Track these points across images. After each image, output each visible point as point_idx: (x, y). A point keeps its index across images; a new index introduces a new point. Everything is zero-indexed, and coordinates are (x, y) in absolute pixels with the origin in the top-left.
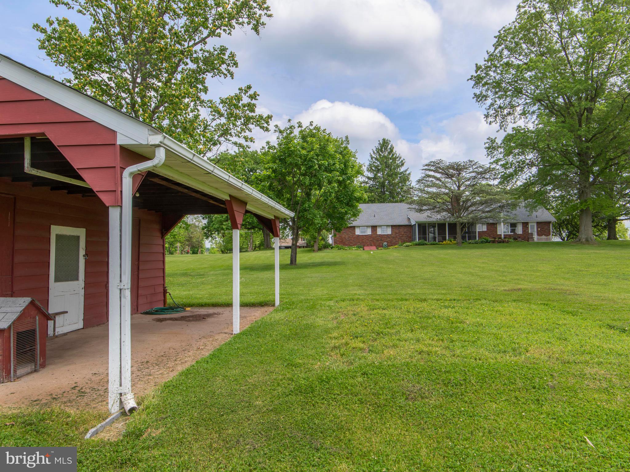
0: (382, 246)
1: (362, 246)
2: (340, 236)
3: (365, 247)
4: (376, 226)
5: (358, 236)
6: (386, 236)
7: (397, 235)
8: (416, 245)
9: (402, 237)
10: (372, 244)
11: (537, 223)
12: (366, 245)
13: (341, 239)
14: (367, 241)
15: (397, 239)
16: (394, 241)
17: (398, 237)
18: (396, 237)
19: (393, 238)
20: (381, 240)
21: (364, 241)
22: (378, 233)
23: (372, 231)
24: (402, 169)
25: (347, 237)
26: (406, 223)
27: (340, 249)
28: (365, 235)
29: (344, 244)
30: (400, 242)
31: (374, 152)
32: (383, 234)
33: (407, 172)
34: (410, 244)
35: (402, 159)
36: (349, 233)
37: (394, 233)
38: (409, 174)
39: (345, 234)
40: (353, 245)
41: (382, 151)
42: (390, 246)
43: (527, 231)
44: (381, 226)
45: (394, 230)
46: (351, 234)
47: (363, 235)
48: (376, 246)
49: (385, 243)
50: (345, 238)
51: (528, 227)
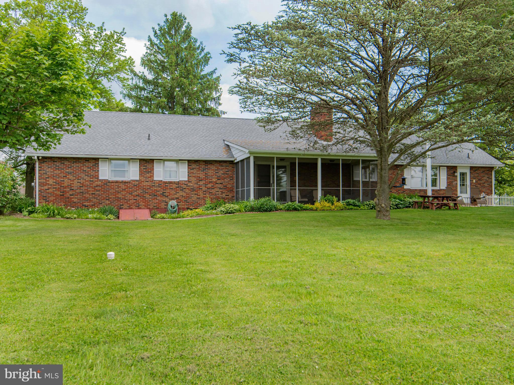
0: (165, 211)
1: (115, 210)
2: (59, 183)
3: (122, 212)
4: (152, 161)
5: (106, 182)
6: (174, 186)
7: (201, 183)
8: (252, 209)
9: (213, 188)
10: (141, 203)
11: (472, 168)
12: (126, 206)
13: (58, 190)
14: (128, 196)
15: (201, 193)
16: (194, 197)
17: (204, 189)
18: (199, 188)
19: (193, 190)
20: (163, 195)
21: (120, 196)
22: (155, 179)
23: (141, 173)
24: (207, 70)
25: (76, 184)
26: (222, 156)
27: (52, 215)
28: (125, 182)
29: (69, 203)
30: (208, 201)
31: (156, 33)
32: (168, 179)
33: (215, 76)
34: (237, 207)
35: (205, 51)
36: (83, 175)
37: (193, 180)
38: (218, 79)
39: (71, 177)
40: (92, 206)
41: (169, 33)
42: (184, 209)
43: (455, 183)
44: (164, 160)
45: (195, 171)
46: (88, 179)
47: (117, 182)
48: (150, 210)
49: (173, 203)
50: (70, 186)
51: (456, 176)
